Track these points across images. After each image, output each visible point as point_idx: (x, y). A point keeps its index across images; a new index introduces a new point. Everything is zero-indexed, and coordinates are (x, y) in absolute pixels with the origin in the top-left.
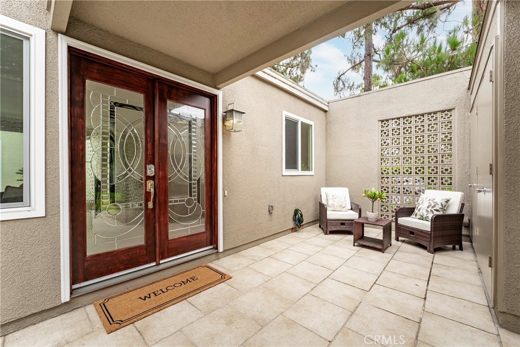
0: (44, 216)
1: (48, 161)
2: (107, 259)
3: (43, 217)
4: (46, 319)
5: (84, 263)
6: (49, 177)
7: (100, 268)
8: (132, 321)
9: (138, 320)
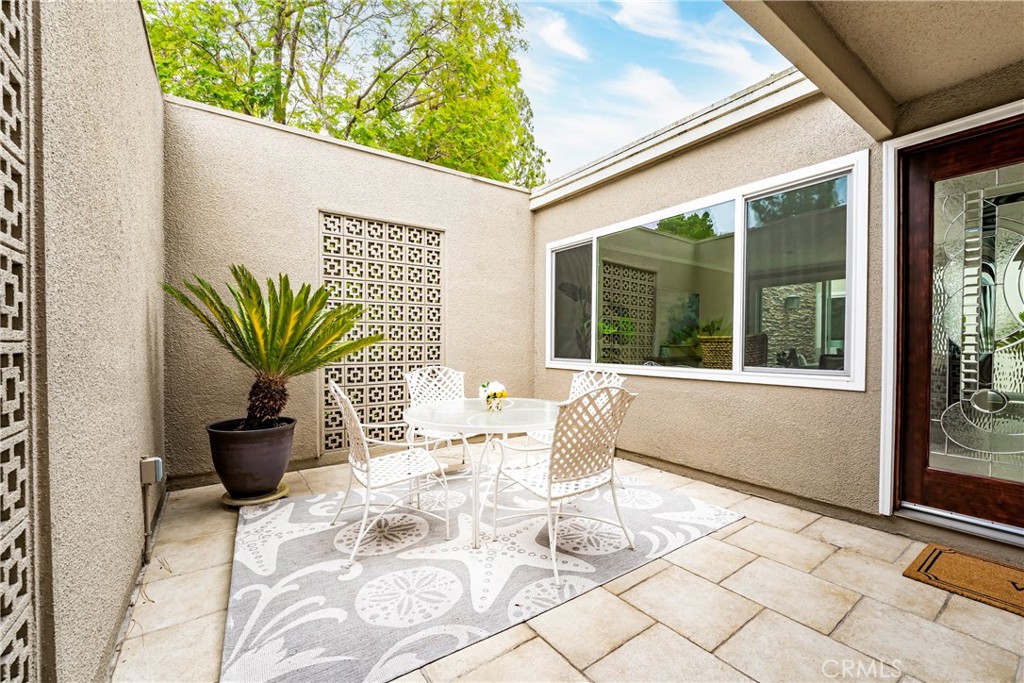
0: (863, 390)
1: (871, 320)
2: (966, 486)
3: (861, 392)
4: (863, 525)
5: (923, 477)
6: (871, 340)
7: (952, 496)
8: (952, 589)
9: (962, 595)
